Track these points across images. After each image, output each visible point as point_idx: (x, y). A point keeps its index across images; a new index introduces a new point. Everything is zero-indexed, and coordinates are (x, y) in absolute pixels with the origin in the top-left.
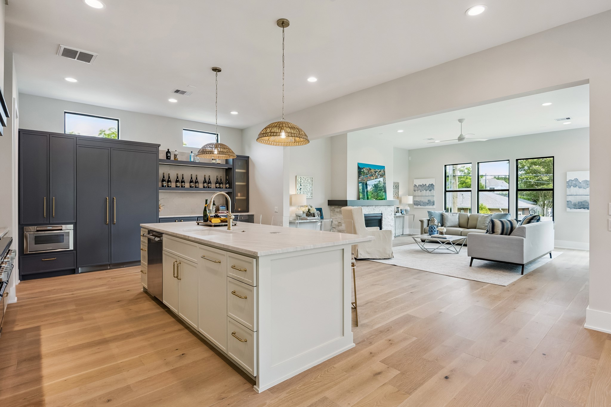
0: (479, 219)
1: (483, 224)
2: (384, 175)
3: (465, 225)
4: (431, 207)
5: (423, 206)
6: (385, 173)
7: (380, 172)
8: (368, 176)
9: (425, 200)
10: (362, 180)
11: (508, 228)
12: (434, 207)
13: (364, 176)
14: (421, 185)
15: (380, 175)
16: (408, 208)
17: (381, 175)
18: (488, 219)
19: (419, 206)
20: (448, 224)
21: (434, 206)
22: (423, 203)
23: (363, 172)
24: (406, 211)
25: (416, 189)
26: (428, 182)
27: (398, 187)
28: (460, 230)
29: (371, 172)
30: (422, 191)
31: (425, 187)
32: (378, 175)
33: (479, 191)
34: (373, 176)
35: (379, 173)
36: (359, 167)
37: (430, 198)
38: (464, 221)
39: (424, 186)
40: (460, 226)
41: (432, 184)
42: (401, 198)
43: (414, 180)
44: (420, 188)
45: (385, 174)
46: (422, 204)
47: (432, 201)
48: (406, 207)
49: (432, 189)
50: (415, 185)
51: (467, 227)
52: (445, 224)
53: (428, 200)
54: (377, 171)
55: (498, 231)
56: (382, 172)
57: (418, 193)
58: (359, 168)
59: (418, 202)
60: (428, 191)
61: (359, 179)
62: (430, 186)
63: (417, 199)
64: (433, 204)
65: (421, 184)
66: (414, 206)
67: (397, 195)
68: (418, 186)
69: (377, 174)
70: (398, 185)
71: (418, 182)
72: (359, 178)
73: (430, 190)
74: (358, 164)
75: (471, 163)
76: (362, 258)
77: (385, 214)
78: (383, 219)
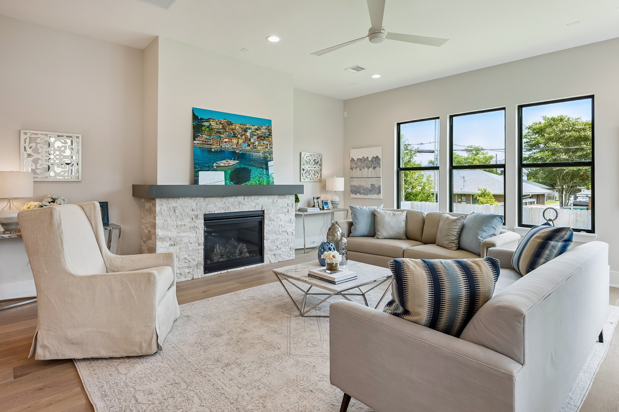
0: (441, 224)
1: (445, 236)
2: (267, 137)
3: (417, 234)
4: (375, 196)
5: (364, 194)
6: (271, 133)
7: (257, 130)
8: (222, 136)
9: (367, 184)
10: (205, 142)
12: (381, 196)
13: (210, 136)
14: (361, 159)
15: (256, 137)
16: (337, 199)
17: (261, 136)
18: (455, 227)
19: (358, 196)
20: (383, 232)
21: (379, 195)
22: (364, 190)
23: (207, 127)
24: (333, 202)
25: (354, 165)
26: (370, 153)
27: (321, 161)
28: (402, 248)
29: (232, 129)
30: (362, 169)
31: (366, 162)
32: (252, 135)
33: (452, 167)
34: (236, 137)
35: (255, 132)
36: (197, 117)
37: (374, 181)
38: (415, 228)
39: (365, 160)
40: (408, 237)
41: (377, 157)
42: (325, 181)
43: (352, 150)
44: (359, 163)
45: (270, 135)
46: (363, 191)
47: (377, 186)
48: (334, 197)
49: (377, 165)
50: (353, 160)
51: (420, 238)
52: (378, 233)
53: (372, 185)
54: (250, 129)
56: (264, 131)
57: (357, 173)
58: (195, 117)
59: (357, 188)
60: (371, 169)
61: (196, 142)
62: (374, 160)
63: (356, 183)
64: (378, 191)
65: (361, 158)
66: (351, 194)
67: (319, 176)
68: (356, 160)
69: (248, 134)
70: (319, 159)
71: (357, 154)
72: (194, 139)
73: (374, 168)
74: (194, 110)
75: (438, 118)
76: (49, 357)
77: (273, 211)
78: (266, 221)
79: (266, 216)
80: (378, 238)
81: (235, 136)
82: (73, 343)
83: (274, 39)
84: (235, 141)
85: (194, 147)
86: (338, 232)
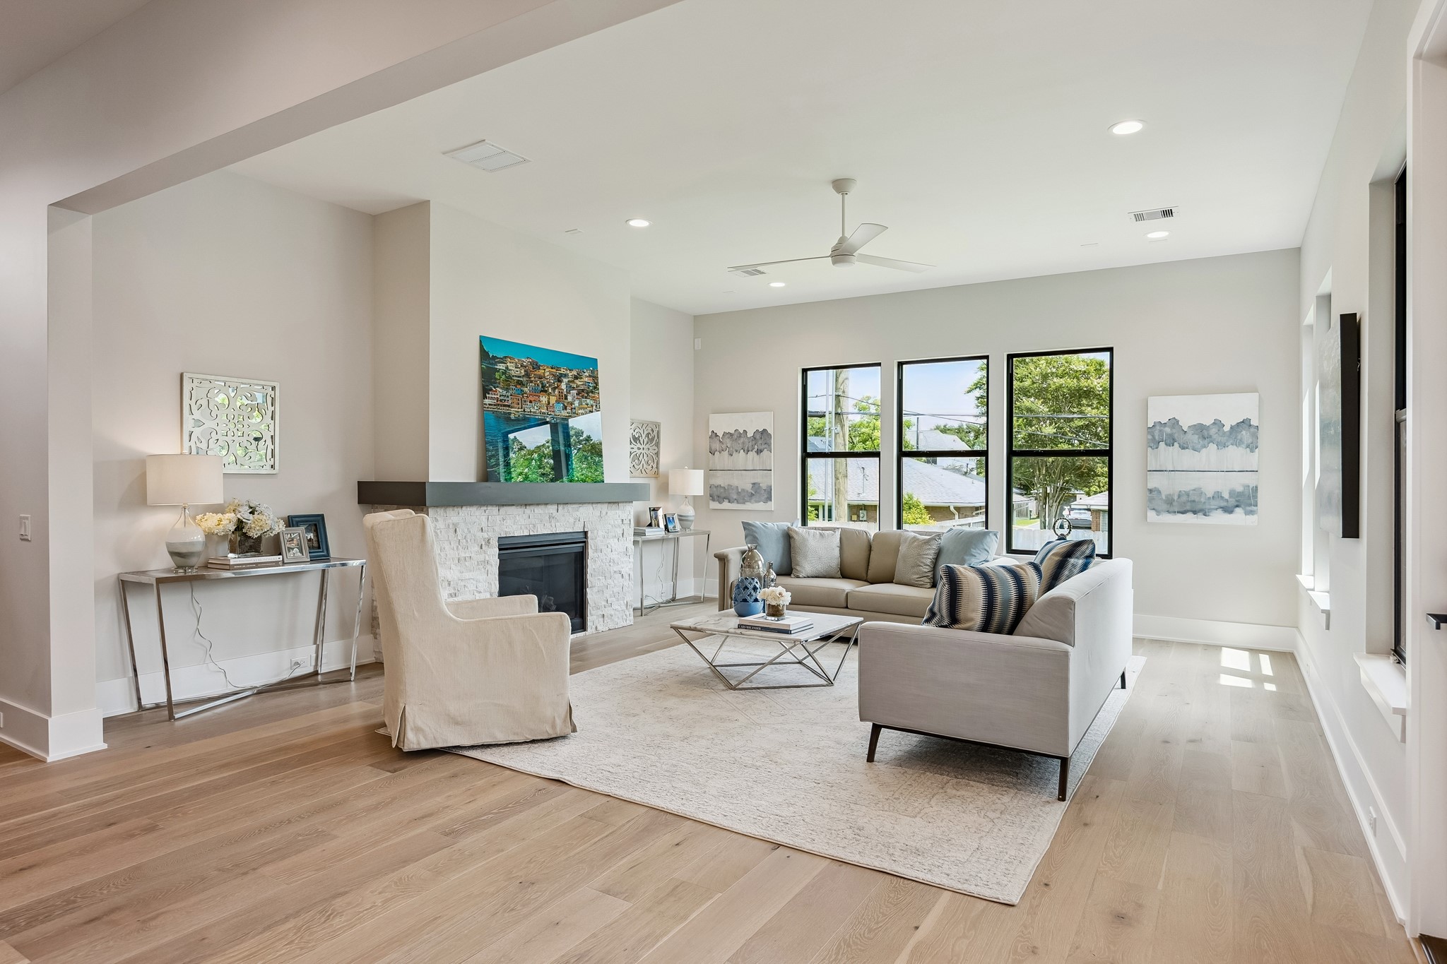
0: (903, 549)
1: (913, 567)
2: (592, 392)
3: (861, 570)
4: (760, 506)
5: (738, 503)
6: (597, 384)
7: (576, 378)
8: (526, 389)
9: (744, 483)
10: (500, 403)
11: (1006, 603)
12: (771, 505)
13: (507, 390)
14: (731, 435)
15: (575, 392)
16: (689, 511)
17: (583, 390)
18: (928, 552)
19: (726, 505)
20: (807, 565)
21: (769, 503)
22: (738, 493)
23: (504, 373)
24: (682, 519)
25: (717, 446)
26: (751, 424)
27: (658, 437)
28: (844, 590)
29: (540, 377)
30: (735, 454)
31: (742, 440)
32: (570, 388)
33: (902, 454)
34: (546, 391)
35: (573, 382)
36: (487, 353)
37: (758, 477)
38: (855, 557)
39: (740, 437)
40: (844, 574)
41: (765, 430)
42: (667, 477)
43: (712, 416)
44: (728, 442)
45: (596, 388)
46: (735, 497)
47: (763, 486)
48: (683, 507)
49: (763, 446)
50: (714, 435)
51: (864, 575)
52: (798, 568)
53: (754, 484)
54: (566, 376)
55: (973, 615)
56: (586, 379)
57: (722, 460)
58: (484, 355)
59: (722, 490)
60: (752, 454)
61: (487, 401)
62: (758, 436)
63: (721, 480)
64: (766, 496)
65: (732, 432)
66: (711, 502)
67: (655, 466)
68: (721, 436)
69: (563, 386)
70: (655, 433)
71: (722, 424)
72: (485, 397)
73: (759, 452)
74: (482, 340)
75: (879, 364)
76: (425, 745)
77: (600, 533)
78: (591, 553)
79: (590, 542)
80: (798, 577)
81: (544, 391)
82: (457, 723)
83: (639, 223)
84: (544, 399)
85: (483, 408)
86: (760, 562)
